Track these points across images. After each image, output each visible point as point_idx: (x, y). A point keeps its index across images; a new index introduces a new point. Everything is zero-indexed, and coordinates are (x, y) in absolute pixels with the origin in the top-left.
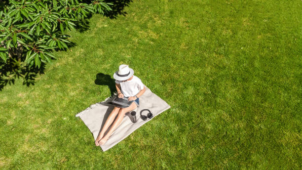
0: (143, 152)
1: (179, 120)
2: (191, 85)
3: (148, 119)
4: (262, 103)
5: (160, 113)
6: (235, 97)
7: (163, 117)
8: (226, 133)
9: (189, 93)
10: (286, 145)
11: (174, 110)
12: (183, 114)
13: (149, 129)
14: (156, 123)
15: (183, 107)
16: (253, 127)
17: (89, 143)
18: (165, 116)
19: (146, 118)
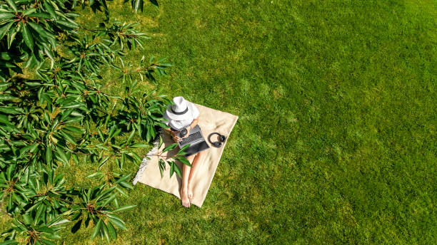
0: (242, 184)
1: (256, 128)
2: (242, 78)
3: (222, 143)
4: (328, 67)
5: (231, 130)
6: (298, 72)
7: (236, 132)
8: (312, 118)
10: (372, 105)
11: (243, 118)
12: (256, 117)
13: (230, 155)
14: (234, 143)
15: (250, 110)
16: (333, 99)
18: (238, 130)
19: (220, 144)
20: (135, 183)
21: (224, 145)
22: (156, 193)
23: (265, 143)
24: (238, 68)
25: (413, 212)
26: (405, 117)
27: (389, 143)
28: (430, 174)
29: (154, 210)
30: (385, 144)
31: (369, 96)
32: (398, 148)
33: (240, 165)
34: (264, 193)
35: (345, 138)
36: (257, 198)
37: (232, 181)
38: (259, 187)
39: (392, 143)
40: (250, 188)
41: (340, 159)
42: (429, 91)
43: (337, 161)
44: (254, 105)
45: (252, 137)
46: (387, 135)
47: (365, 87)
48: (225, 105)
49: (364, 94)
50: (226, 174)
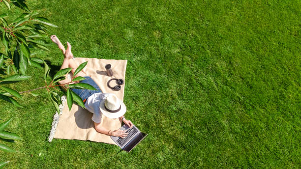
0: (149, 114)
1: (147, 65)
2: (124, 28)
3: (121, 86)
5: (125, 73)
7: (132, 72)
8: (190, 46)
9: (131, 36)
11: (134, 60)
12: (145, 56)
13: (132, 93)
14: (133, 82)
15: (139, 52)
16: (202, 28)
17: (95, 151)
19: (120, 87)
20: (50, 140)
21: (123, 87)
22: (74, 143)
23: (158, 75)
24: (119, 21)
25: (289, 97)
26: (259, 28)
27: (254, 50)
28: (291, 65)
29: (75, 160)
30: (252, 52)
31: (229, 19)
32: (262, 52)
33: (142, 98)
34: (170, 116)
35: (220, 54)
36: (164, 121)
37: (140, 114)
38: (164, 112)
39: (256, 50)
40: (157, 115)
41: (222, 72)
42: (270, 5)
43: (220, 74)
44: (141, 47)
45: (147, 73)
46: (251, 45)
47: (223, 13)
48: (117, 53)
49: (224, 18)
50: (133, 109)
